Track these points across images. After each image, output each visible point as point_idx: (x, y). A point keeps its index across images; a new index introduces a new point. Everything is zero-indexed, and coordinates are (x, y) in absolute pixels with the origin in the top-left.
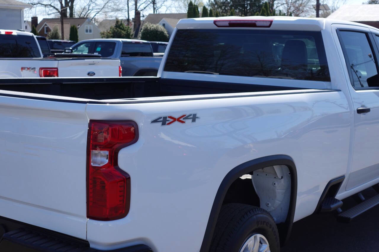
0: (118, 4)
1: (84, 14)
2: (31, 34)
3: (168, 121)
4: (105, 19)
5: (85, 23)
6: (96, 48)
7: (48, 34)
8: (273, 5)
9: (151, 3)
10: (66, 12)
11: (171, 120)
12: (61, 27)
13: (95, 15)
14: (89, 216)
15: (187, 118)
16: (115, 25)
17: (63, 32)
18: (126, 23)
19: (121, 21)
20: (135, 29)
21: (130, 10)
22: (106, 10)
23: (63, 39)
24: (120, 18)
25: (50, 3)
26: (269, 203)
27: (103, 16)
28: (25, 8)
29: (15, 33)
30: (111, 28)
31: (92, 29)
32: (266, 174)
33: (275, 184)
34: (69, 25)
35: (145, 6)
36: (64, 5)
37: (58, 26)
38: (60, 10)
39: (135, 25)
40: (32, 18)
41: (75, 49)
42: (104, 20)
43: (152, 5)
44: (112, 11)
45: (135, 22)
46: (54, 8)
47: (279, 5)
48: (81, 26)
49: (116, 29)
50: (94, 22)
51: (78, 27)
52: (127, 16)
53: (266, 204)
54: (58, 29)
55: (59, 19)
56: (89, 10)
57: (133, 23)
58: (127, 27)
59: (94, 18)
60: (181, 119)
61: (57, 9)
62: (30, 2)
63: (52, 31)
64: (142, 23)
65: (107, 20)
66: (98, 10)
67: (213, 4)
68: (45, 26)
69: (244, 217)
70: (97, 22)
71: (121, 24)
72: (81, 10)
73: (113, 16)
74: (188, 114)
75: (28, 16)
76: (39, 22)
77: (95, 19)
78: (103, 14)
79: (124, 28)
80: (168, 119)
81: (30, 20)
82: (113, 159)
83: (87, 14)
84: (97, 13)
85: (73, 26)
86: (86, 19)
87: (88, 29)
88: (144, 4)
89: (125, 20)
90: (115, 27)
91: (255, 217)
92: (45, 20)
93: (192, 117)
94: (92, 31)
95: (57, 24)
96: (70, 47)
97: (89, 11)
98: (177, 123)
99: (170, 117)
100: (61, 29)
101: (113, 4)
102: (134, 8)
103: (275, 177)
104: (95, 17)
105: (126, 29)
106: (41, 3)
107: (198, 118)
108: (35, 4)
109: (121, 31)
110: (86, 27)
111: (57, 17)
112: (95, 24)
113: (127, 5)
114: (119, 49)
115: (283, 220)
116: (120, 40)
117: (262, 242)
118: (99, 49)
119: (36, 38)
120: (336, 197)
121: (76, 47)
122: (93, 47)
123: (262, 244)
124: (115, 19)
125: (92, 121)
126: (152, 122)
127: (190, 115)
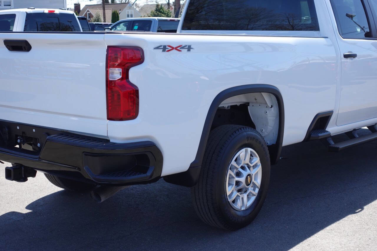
2: (72, 13)
3: (167, 48)
4: (146, 4)
5: (126, 8)
6: (133, 26)
7: (91, 19)
11: (170, 48)
12: (103, 13)
14: (109, 119)
15: (183, 48)
16: (155, 9)
17: (104, 18)
18: (167, 7)
19: (162, 5)
20: (175, 13)
23: (105, 21)
24: (160, 3)
26: (263, 129)
29: (57, 11)
30: (151, 12)
31: (133, 14)
32: (259, 104)
33: (266, 112)
34: (111, 10)
37: (100, 12)
39: (175, 8)
40: (75, 4)
41: (114, 29)
42: (145, 5)
45: (175, 6)
48: (122, 11)
49: (156, 13)
50: (135, 7)
51: (119, 12)
52: (167, 1)
53: (261, 130)
54: (100, 15)
55: (100, 5)
57: (173, 7)
58: (167, 10)
59: (135, 3)
60: (179, 48)
63: (94, 16)
64: (181, 6)
65: (148, 5)
68: (88, 13)
69: (236, 133)
70: (138, 7)
71: (161, 8)
74: (183, 45)
76: (81, 9)
77: (136, 5)
79: (164, 11)
81: (73, 7)
82: (125, 75)
85: (115, 11)
86: (127, 4)
87: (130, 14)
89: (165, 5)
90: (155, 11)
91: (245, 133)
92: (87, 6)
93: (187, 47)
95: (99, 10)
96: (109, 27)
98: (174, 51)
99: (169, 46)
100: (102, 14)
103: (267, 107)
105: (166, 12)
107: (192, 48)
109: (161, 15)
110: (127, 12)
111: (99, 3)
112: (137, 9)
114: (155, 26)
115: (274, 143)
116: (156, 18)
117: (253, 155)
118: (136, 27)
119: (76, 17)
120: (327, 130)
121: (115, 27)
122: (131, 26)
123: (253, 156)
124: (156, 4)
125: (109, 47)
126: (155, 48)
127: (186, 46)
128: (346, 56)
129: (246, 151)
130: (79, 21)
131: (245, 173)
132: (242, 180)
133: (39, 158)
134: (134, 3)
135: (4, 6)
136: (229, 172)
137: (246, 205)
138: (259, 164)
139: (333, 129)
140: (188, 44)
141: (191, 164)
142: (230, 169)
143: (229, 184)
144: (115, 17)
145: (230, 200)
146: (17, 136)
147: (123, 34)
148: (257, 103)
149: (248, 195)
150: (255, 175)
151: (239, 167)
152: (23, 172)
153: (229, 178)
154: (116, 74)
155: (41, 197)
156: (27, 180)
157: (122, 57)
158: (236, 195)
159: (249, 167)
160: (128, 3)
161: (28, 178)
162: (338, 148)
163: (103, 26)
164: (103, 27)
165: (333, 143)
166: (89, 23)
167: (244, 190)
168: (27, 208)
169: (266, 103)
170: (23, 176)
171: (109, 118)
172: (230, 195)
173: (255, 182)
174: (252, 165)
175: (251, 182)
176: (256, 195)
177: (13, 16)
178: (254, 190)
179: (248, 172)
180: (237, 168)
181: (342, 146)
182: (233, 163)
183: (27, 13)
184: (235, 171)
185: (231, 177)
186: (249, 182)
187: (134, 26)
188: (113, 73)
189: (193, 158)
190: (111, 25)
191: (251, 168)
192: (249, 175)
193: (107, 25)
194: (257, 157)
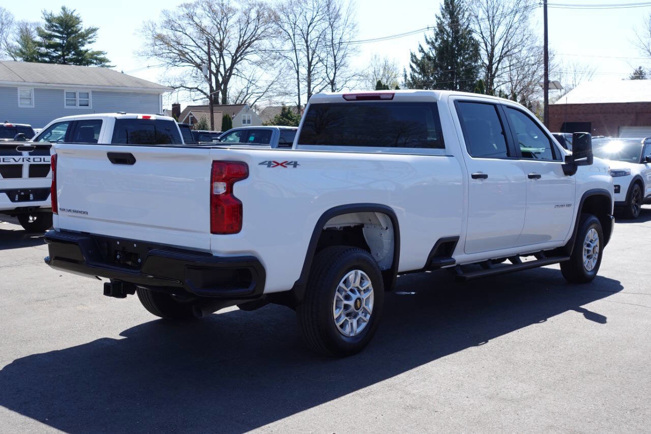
0: (285, 86)
1: (242, 100)
2: (171, 119)
4: (269, 106)
5: (242, 111)
7: (194, 126)
8: (492, 84)
9: (329, 84)
10: (218, 97)
11: (275, 164)
12: (210, 117)
13: (256, 101)
15: (289, 164)
16: (280, 113)
17: (212, 124)
18: (296, 111)
19: (289, 108)
21: (301, 93)
22: (271, 94)
23: (213, 129)
24: (287, 105)
25: (196, 86)
26: (378, 253)
27: (266, 101)
28: (164, 92)
29: (153, 117)
30: (275, 118)
31: (251, 119)
32: (374, 225)
33: (381, 235)
34: (222, 113)
35: (321, 88)
36: (215, 88)
37: (207, 116)
38: (209, 95)
40: (174, 105)
41: (224, 139)
42: (267, 107)
43: (330, 86)
44: (277, 96)
46: (202, 91)
47: (501, 83)
48: (236, 115)
49: (282, 119)
50: (254, 110)
51: (232, 116)
52: (297, 102)
53: (376, 254)
54: (207, 120)
55: (208, 106)
56: (247, 94)
58: (297, 115)
60: (284, 164)
61: (205, 94)
62: (170, 85)
63: (199, 122)
65: (271, 107)
66: (260, 95)
67: (411, 83)
68: (190, 116)
70: (258, 110)
71: (289, 112)
72: (237, 94)
73: (280, 101)
74: (289, 161)
75: (167, 104)
76: (181, 111)
77: (256, 107)
78: (267, 100)
79: (292, 117)
80: (272, 163)
81: (170, 108)
82: (230, 189)
83: (245, 100)
84: (258, 99)
85: (226, 116)
86: (243, 106)
87: (246, 119)
88: (319, 86)
90: (281, 116)
92: (189, 108)
94: (251, 121)
95: (206, 113)
96: (218, 136)
97: (248, 96)
98: (280, 167)
99: (274, 162)
101: (279, 86)
102: (307, 91)
103: (382, 229)
104: (256, 103)
105: (295, 118)
106: (185, 86)
107: (298, 165)
108: (176, 88)
109: (289, 122)
110: (243, 116)
111: (206, 104)
112: (256, 113)
113: (297, 87)
114: (276, 138)
115: (389, 267)
116: (278, 127)
117: (364, 278)
118: (252, 138)
119: (177, 123)
120: (452, 257)
121: (225, 137)
122: (245, 137)
123: (363, 280)
124: (281, 106)
125: (214, 162)
126: (260, 164)
127: (292, 162)
128: (474, 177)
129: (356, 274)
130: (180, 129)
131: (354, 297)
132: (351, 303)
133: (141, 272)
134: (253, 104)
135: (80, 105)
136: (337, 294)
137: (356, 331)
138: (371, 288)
139: (460, 256)
140: (294, 160)
141: (296, 282)
142: (338, 291)
143: (337, 307)
144: (227, 123)
145: (338, 325)
146: (116, 251)
147: (229, 150)
148: (371, 224)
149: (358, 321)
150: (366, 299)
151: (348, 290)
152: (122, 289)
153: (337, 301)
154: (221, 188)
155: (135, 325)
156: (126, 296)
157: (226, 172)
158: (344, 319)
159: (359, 291)
160: (245, 105)
161: (127, 295)
162: (465, 278)
163: (210, 135)
164: (210, 137)
165: (461, 273)
166: (192, 131)
167: (353, 315)
168: (121, 334)
169: (380, 225)
170: (122, 292)
171: (212, 232)
172: (338, 319)
173: (366, 307)
174: (362, 289)
175: (360, 306)
176: (368, 321)
177: (99, 123)
178: (365, 316)
179: (358, 295)
180: (346, 291)
181: (469, 276)
182: (341, 284)
183: (116, 119)
184: (344, 293)
185: (339, 300)
186: (359, 306)
187: (249, 137)
188: (217, 187)
189: (297, 277)
190: (220, 134)
191: (362, 292)
192: (359, 299)
193: (216, 133)
194: (368, 281)
